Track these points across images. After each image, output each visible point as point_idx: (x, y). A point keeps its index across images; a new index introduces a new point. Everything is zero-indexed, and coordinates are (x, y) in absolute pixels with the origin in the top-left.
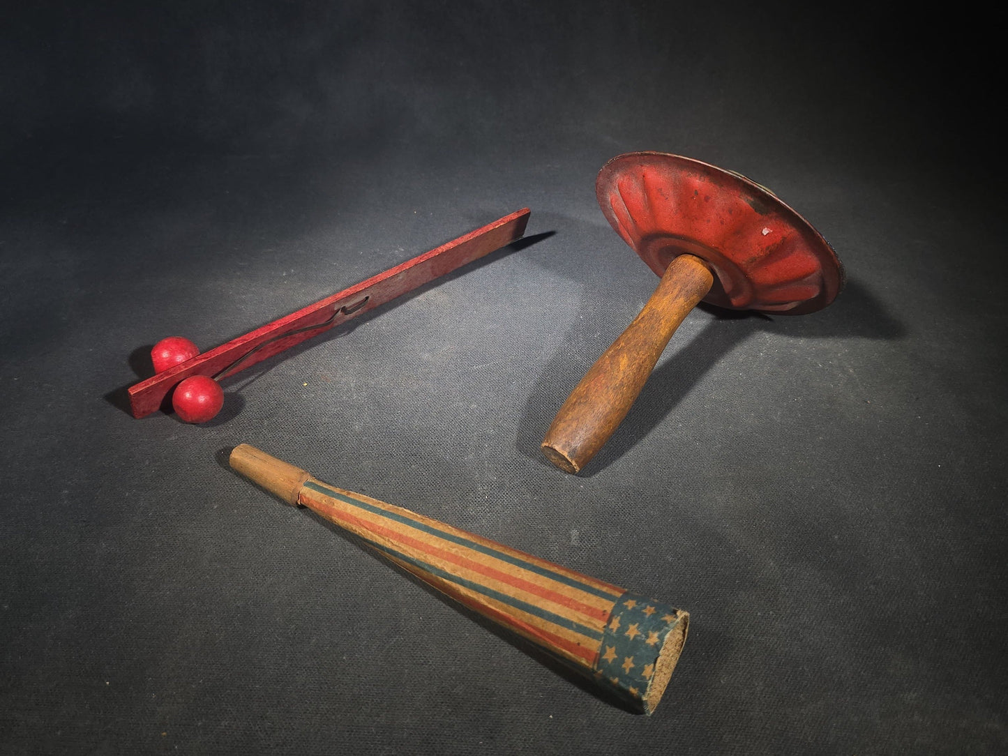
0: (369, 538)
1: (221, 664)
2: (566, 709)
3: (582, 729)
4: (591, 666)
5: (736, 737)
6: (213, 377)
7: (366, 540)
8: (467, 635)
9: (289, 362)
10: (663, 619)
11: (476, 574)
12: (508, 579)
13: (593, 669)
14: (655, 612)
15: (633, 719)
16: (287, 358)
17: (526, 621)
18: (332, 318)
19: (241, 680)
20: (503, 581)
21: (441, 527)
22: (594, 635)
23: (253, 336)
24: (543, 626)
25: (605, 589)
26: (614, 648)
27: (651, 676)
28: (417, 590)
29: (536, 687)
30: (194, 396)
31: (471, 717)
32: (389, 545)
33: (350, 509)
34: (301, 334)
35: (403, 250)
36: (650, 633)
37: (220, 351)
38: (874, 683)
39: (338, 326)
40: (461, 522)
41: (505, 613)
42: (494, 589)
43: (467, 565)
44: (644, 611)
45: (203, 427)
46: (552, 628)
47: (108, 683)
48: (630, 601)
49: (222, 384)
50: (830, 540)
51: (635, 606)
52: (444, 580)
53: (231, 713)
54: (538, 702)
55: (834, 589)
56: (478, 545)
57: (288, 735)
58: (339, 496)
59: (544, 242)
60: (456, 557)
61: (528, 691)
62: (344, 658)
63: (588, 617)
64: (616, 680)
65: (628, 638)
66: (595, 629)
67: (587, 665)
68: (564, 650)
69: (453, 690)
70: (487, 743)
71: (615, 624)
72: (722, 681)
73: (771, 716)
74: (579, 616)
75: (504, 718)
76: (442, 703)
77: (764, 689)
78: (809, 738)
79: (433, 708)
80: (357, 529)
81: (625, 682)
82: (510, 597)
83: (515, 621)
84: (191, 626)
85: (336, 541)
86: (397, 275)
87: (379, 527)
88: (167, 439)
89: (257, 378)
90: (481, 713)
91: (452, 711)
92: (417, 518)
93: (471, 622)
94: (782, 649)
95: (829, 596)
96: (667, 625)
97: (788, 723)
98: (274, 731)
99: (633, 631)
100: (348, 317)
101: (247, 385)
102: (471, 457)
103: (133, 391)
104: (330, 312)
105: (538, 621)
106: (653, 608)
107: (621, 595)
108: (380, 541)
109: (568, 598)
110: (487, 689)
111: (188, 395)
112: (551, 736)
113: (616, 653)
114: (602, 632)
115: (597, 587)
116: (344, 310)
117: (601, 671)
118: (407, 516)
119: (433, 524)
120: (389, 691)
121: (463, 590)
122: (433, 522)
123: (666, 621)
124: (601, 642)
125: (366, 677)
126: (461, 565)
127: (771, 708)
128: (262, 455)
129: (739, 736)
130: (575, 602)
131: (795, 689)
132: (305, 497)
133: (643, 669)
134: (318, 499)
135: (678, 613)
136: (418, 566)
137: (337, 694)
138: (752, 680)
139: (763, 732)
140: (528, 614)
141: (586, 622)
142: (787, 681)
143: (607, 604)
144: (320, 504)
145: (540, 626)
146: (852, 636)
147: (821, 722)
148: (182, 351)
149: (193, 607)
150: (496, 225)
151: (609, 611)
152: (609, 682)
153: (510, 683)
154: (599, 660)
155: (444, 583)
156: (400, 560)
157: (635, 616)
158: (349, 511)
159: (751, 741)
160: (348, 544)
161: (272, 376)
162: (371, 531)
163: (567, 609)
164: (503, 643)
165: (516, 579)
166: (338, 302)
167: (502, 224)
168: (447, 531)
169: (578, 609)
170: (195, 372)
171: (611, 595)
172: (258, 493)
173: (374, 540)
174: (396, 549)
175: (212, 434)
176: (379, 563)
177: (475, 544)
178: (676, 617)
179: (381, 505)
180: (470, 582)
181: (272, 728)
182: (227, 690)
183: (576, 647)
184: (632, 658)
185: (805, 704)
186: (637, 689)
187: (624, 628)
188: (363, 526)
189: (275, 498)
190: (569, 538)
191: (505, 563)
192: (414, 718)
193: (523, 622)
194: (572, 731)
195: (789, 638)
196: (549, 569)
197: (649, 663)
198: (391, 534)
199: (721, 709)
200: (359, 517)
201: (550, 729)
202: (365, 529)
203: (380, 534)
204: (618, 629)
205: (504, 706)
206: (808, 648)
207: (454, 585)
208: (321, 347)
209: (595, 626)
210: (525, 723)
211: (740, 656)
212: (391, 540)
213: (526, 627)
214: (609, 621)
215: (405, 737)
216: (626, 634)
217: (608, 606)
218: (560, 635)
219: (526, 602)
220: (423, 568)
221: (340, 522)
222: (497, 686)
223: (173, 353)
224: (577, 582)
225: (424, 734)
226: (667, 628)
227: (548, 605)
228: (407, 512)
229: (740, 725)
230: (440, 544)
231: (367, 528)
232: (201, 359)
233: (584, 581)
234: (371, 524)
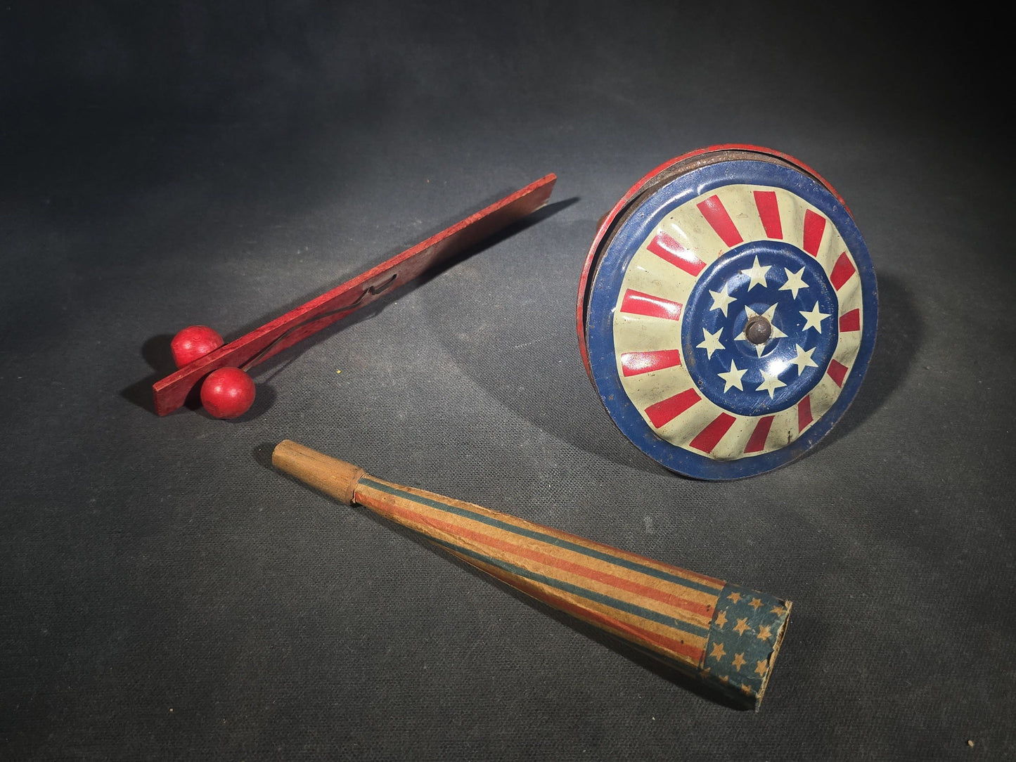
0: (437, 537)
1: (293, 682)
2: (668, 710)
3: (688, 730)
4: (697, 665)
5: (848, 729)
6: (241, 367)
7: (434, 539)
8: (552, 635)
9: (317, 348)
10: (772, 611)
11: (561, 571)
12: (597, 576)
13: (699, 668)
14: (762, 605)
15: (739, 716)
16: (314, 344)
17: (622, 620)
18: (359, 299)
19: (317, 698)
20: (592, 578)
21: (515, 522)
22: (699, 632)
23: (280, 322)
24: (641, 625)
25: (704, 582)
26: (722, 646)
27: (765, 673)
28: (491, 589)
29: (633, 687)
30: (225, 389)
31: (569, 725)
32: (460, 544)
33: (413, 506)
34: (328, 318)
35: (421, 222)
36: (761, 627)
37: (248, 339)
38: (977, 662)
39: (365, 307)
40: (527, 513)
41: (597, 612)
42: (584, 587)
43: (550, 562)
44: (750, 604)
45: (234, 423)
46: (651, 626)
47: (171, 710)
48: (733, 594)
49: (251, 374)
50: (911, 514)
51: (741, 599)
52: (526, 579)
53: (313, 735)
54: (637, 704)
55: (923, 566)
56: (560, 541)
57: (377, 755)
58: (399, 493)
59: (569, 209)
60: (537, 553)
61: (626, 693)
62: (425, 668)
63: (691, 613)
64: (726, 678)
65: (737, 634)
66: (699, 625)
67: (693, 663)
68: (666, 649)
69: (546, 696)
70: (591, 751)
71: (722, 620)
72: (825, 671)
73: (880, 704)
74: (680, 612)
75: (603, 722)
76: (537, 710)
77: (868, 676)
78: (922, 725)
79: (528, 716)
80: (423, 528)
81: (736, 680)
82: (602, 595)
83: (609, 620)
84: (254, 642)
85: (396, 540)
86: (425, 251)
87: (448, 525)
88: (198, 438)
89: (285, 366)
90: (580, 719)
91: (549, 719)
92: (489, 513)
93: (554, 621)
94: (881, 632)
95: (920, 574)
96: (778, 619)
97: (898, 710)
98: (362, 752)
99: (742, 626)
100: (375, 297)
101: (276, 374)
102: (526, 443)
103: (158, 387)
104: (359, 292)
105: (635, 619)
106: (760, 600)
107: (723, 587)
108: (451, 539)
109: (667, 594)
110: (582, 693)
111: (218, 389)
112: (656, 739)
113: (724, 649)
114: (708, 629)
115: (696, 580)
116: (372, 290)
117: (709, 669)
118: (477, 512)
119: (505, 518)
120: (478, 701)
121: (548, 589)
122: (506, 517)
123: (776, 614)
124: (708, 639)
125: (451, 688)
126: (544, 563)
127: (879, 696)
128: (309, 452)
129: (851, 728)
130: (675, 597)
131: (900, 674)
132: (362, 496)
133: (756, 666)
134: (376, 497)
135: (786, 605)
136: (495, 565)
137: (423, 707)
138: (855, 667)
139: (874, 721)
140: (623, 613)
141: (689, 619)
142: (891, 666)
143: (710, 599)
144: (379, 502)
145: (638, 625)
146: (948, 615)
147: (931, 706)
148: (206, 341)
149: (253, 621)
150: (523, 193)
151: (713, 606)
152: (718, 680)
153: (605, 685)
154: (706, 657)
155: (525, 582)
156: (473, 559)
157: (742, 610)
158: (412, 509)
159: (864, 732)
160: (411, 544)
161: (300, 363)
162: (440, 529)
163: (667, 605)
164: (591, 642)
165: (606, 575)
166: (367, 281)
167: (529, 192)
168: (523, 526)
169: (679, 605)
170: (222, 364)
171: (712, 589)
172: (304, 492)
173: (443, 539)
174: (468, 548)
175: (244, 429)
176: (446, 562)
177: (556, 539)
178: (785, 608)
179: (447, 501)
180: (555, 580)
181: (359, 749)
182: (303, 710)
183: (680, 645)
184: (742, 654)
185: (913, 689)
186: (750, 686)
187: (731, 623)
188: (429, 524)
189: (324, 497)
190: (643, 527)
191: (593, 559)
192: (509, 729)
193: (617, 620)
194: (677, 733)
195: (886, 621)
196: (641, 563)
197: (761, 659)
198: (462, 531)
199: (829, 700)
200: (425, 514)
201: (655, 732)
202: (432, 528)
203: (449, 532)
204: (725, 624)
205: (603, 710)
206: (906, 630)
207: (537, 584)
208: (350, 330)
209: (700, 622)
210: (628, 727)
211: (839, 642)
212: (462, 538)
213: (620, 625)
214: (715, 617)
215: (503, 750)
216: (735, 629)
217: (712, 601)
218: (660, 633)
219: (620, 599)
220: (501, 568)
221: (403, 520)
222: (592, 689)
223: (195, 343)
224: (673, 577)
225: (522, 746)
226: (778, 621)
227: (645, 602)
228: (476, 508)
229: (850, 716)
230: (518, 541)
231: (433, 526)
232: (228, 349)
233: (680, 574)
234: (439, 522)
